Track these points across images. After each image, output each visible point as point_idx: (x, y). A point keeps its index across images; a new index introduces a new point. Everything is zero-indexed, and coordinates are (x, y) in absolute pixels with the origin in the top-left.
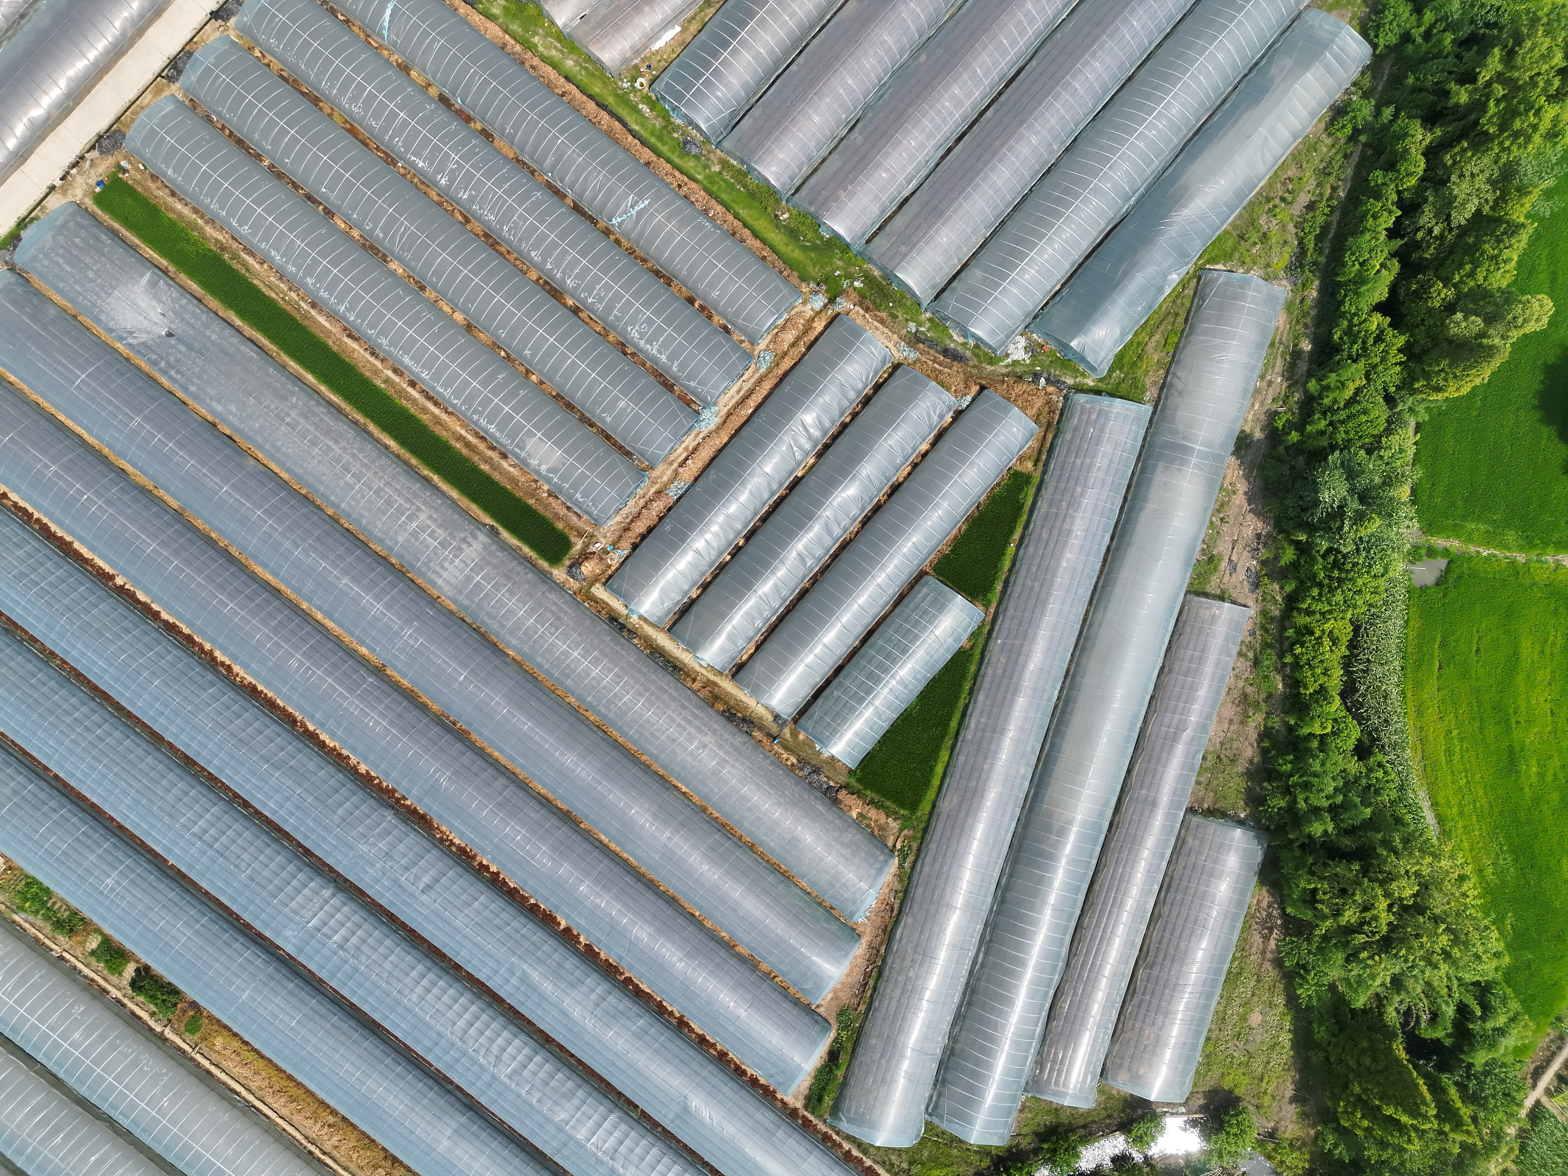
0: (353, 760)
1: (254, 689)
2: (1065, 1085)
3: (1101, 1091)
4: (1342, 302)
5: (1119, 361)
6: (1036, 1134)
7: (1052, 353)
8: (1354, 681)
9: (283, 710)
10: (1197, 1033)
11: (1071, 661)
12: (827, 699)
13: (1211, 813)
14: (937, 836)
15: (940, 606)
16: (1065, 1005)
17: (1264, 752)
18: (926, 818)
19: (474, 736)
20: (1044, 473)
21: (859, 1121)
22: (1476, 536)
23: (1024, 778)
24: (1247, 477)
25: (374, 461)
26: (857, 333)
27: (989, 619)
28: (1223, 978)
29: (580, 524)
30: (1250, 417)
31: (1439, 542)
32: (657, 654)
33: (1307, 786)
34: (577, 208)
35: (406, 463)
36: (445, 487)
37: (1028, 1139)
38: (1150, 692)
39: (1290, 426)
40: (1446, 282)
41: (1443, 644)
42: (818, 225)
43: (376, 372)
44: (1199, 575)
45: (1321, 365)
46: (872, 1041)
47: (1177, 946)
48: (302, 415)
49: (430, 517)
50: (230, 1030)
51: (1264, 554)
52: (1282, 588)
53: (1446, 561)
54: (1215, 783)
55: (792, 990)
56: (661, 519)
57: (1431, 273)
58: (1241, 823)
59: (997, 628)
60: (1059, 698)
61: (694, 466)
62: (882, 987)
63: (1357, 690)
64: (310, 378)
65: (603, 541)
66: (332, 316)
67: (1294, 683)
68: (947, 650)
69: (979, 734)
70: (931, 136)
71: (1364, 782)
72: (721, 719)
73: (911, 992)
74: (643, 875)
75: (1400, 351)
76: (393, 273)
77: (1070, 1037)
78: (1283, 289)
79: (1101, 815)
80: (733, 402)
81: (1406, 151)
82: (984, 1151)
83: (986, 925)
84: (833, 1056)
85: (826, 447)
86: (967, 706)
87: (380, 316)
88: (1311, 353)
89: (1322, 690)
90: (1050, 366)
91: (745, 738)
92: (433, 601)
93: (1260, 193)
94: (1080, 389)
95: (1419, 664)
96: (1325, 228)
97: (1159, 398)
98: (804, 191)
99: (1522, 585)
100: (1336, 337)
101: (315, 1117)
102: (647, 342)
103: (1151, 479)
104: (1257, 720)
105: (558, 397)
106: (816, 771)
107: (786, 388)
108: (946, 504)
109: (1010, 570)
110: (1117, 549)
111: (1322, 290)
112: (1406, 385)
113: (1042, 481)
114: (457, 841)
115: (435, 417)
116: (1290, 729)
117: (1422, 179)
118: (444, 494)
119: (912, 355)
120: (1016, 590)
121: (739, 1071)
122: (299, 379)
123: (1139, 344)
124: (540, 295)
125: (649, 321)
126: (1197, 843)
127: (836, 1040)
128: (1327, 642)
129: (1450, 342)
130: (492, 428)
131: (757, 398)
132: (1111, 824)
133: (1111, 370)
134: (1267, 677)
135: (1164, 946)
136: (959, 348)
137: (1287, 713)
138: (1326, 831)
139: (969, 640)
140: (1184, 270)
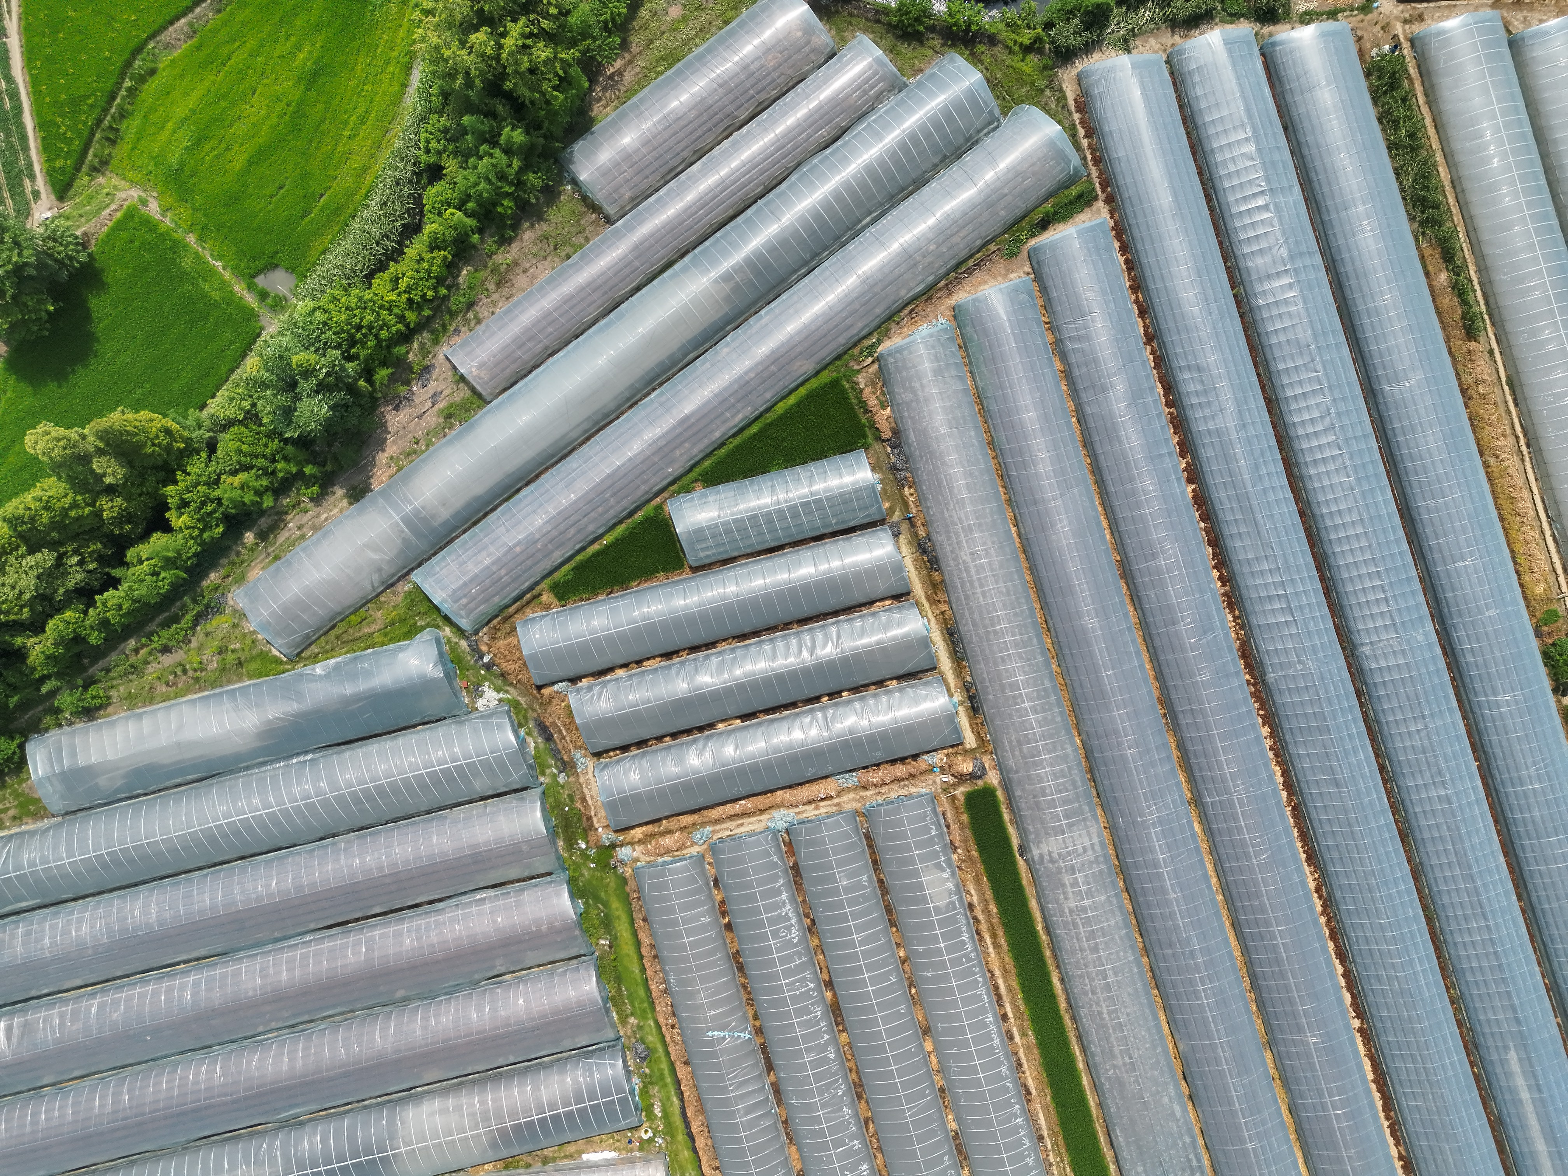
0: (1268, 743)
1: (1309, 859)
2: (870, 67)
3: (844, 41)
4: (196, 555)
5: (412, 632)
6: (922, 43)
7: (463, 677)
8: (401, 234)
9: (1297, 824)
10: (731, 34)
11: (623, 413)
12: (844, 522)
13: (594, 207)
14: (833, 346)
15: (699, 533)
16: (824, 133)
17: (515, 227)
18: (831, 367)
19: (1156, 694)
20: (537, 583)
21: (1061, 156)
22: (217, 284)
23: (728, 345)
24: (373, 463)
25: (1081, 977)
26: (611, 806)
27: (665, 495)
28: (679, 65)
29: (947, 807)
30: (336, 511)
31: (251, 300)
32: (959, 654)
33: (502, 177)
34: (770, 1067)
35: (1055, 956)
36: (1037, 915)
37: (931, 43)
38: (575, 342)
39: (309, 481)
40: (98, 514)
41: (306, 213)
42: (582, 917)
43: (1027, 1048)
44: (468, 410)
45: (248, 514)
46: (1004, 215)
47: (698, 117)
48: (1113, 1057)
49: (1066, 898)
50: (1523, 592)
51: (403, 390)
52: (408, 353)
53: (256, 280)
54: (573, 230)
55: (1040, 302)
56: (878, 765)
57: (105, 530)
58: (575, 182)
59: (665, 483)
60: (654, 389)
61: (820, 789)
62: (963, 254)
63: (404, 225)
64: (1085, 1081)
65: (938, 780)
66: (1032, 1120)
67: (452, 267)
68: (719, 492)
69: (739, 405)
70: (438, 924)
71: (451, 147)
72: (943, 565)
73: (943, 233)
74: (1096, 482)
75: (176, 482)
76: (957, 1119)
77: (836, 105)
78: (237, 598)
79: (685, 269)
80: (752, 819)
81: (56, 644)
82: (975, 59)
83: (844, 245)
84: (1044, 225)
85: (701, 729)
86: (734, 436)
87: (993, 1093)
88: (249, 529)
89: (433, 247)
90: (471, 667)
91: (934, 537)
92: (1112, 828)
93: (200, 690)
94: (460, 631)
95: (338, 211)
96: (166, 624)
97: (399, 579)
98: (574, 952)
99: (206, 216)
100: (221, 529)
101: (1504, 472)
102: (789, 919)
103: (453, 516)
104: (503, 258)
105: (893, 924)
106: (894, 468)
107: (701, 801)
108: (636, 614)
109: (620, 522)
110: (521, 479)
111: (204, 575)
112: (190, 451)
113: (544, 577)
114: (1230, 617)
115: (1004, 978)
116: (481, 231)
117: (59, 611)
118: (1042, 910)
119: (579, 755)
120: (627, 503)
121: (1131, 266)
122: (1095, 1087)
123: (385, 635)
124: (850, 1018)
125: (775, 934)
126: (622, 191)
127: (1033, 236)
128: (403, 284)
129: (130, 464)
130: (965, 937)
131: (730, 809)
132: (682, 256)
133: (423, 628)
134: (470, 288)
135: (709, 125)
136: (536, 734)
137: (474, 247)
138: (512, 130)
139: (694, 489)
140: (308, 670)
